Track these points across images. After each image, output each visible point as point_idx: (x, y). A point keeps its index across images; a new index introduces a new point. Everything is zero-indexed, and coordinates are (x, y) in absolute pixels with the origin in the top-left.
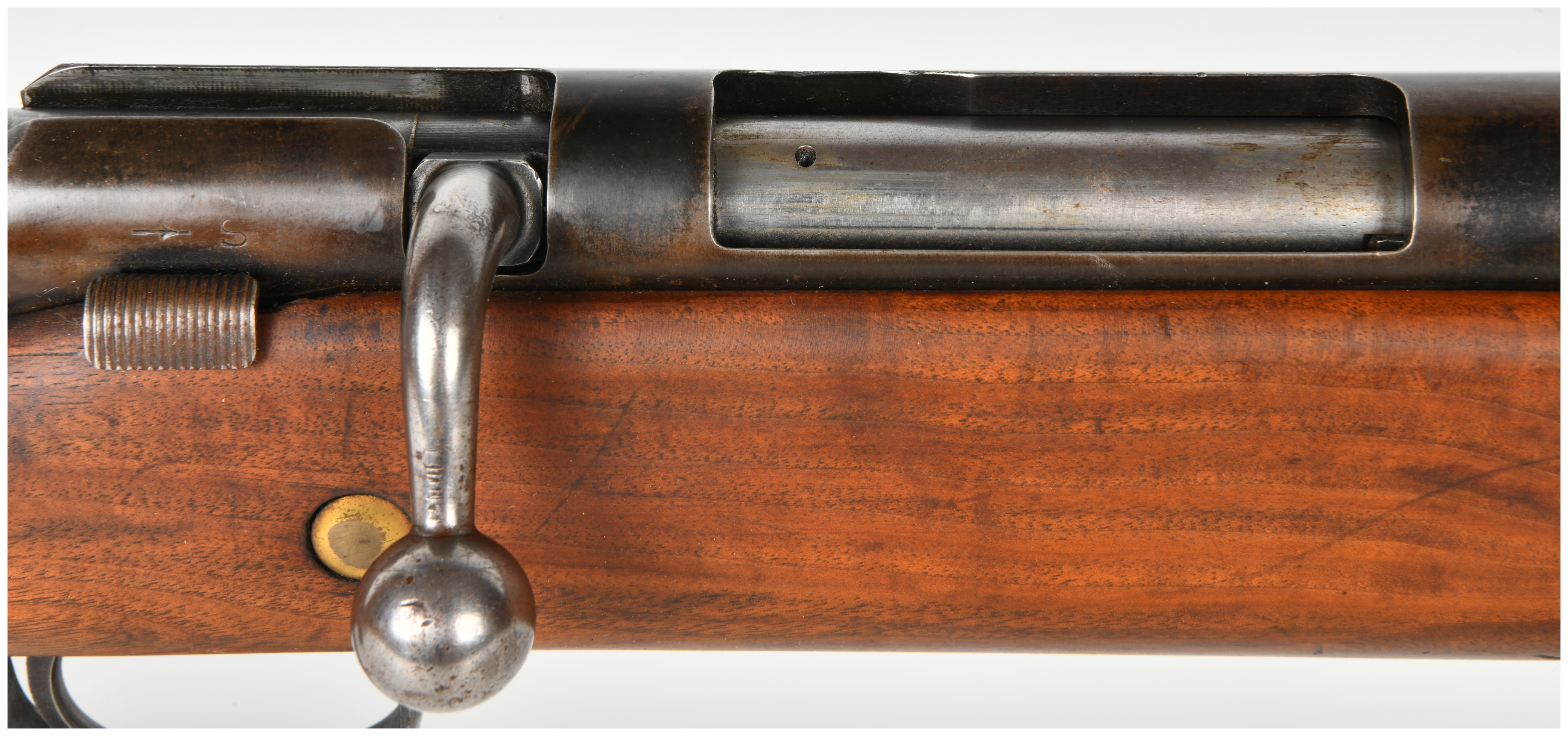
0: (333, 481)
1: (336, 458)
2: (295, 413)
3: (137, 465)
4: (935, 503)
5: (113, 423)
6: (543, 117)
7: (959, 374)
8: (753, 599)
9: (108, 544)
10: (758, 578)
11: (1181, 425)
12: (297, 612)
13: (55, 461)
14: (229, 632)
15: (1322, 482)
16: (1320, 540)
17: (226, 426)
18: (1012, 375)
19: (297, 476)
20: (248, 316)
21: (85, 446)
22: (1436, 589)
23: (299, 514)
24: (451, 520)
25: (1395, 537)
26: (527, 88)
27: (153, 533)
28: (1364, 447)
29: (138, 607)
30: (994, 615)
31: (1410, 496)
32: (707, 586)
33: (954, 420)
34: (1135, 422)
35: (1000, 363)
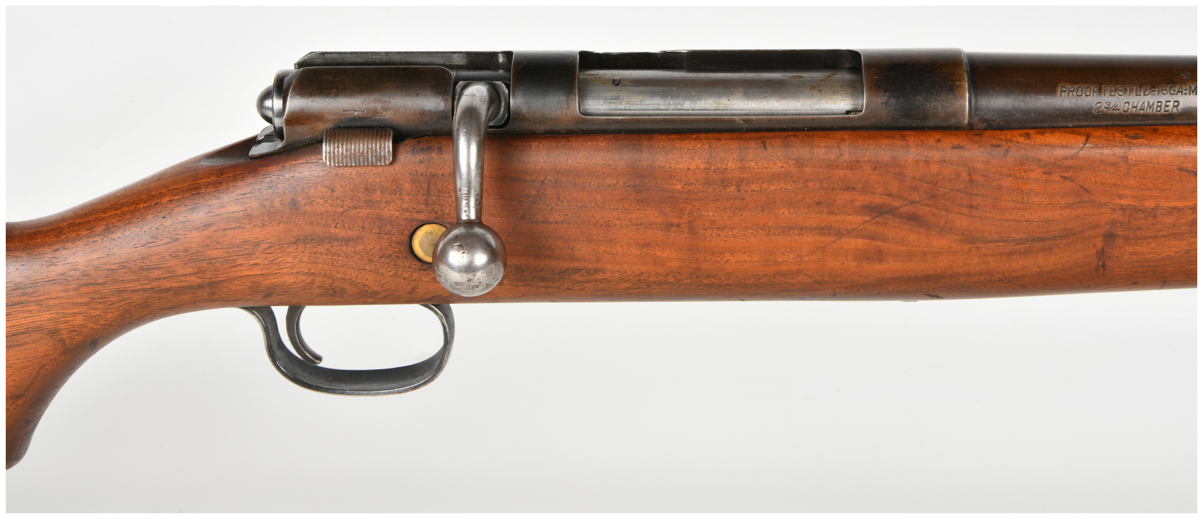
0: (421, 217)
1: (423, 206)
2: (407, 186)
3: (341, 210)
4: (672, 225)
5: (333, 191)
6: (508, 70)
7: (680, 166)
8: (596, 271)
9: (328, 246)
10: (598, 261)
11: (772, 188)
12: (404, 279)
13: (308, 208)
14: (376, 289)
15: (831, 213)
16: (832, 239)
17: (378, 192)
18: (702, 166)
19: (406, 215)
20: (389, 145)
21: (321, 201)
22: (881, 261)
23: (407, 233)
24: (473, 216)
25: (862, 237)
26: (501, 59)
27: (346, 241)
28: (846, 196)
29: (339, 276)
30: (697, 277)
31: (867, 218)
32: (576, 264)
33: (679, 187)
34: (754, 187)
35: (697, 161)
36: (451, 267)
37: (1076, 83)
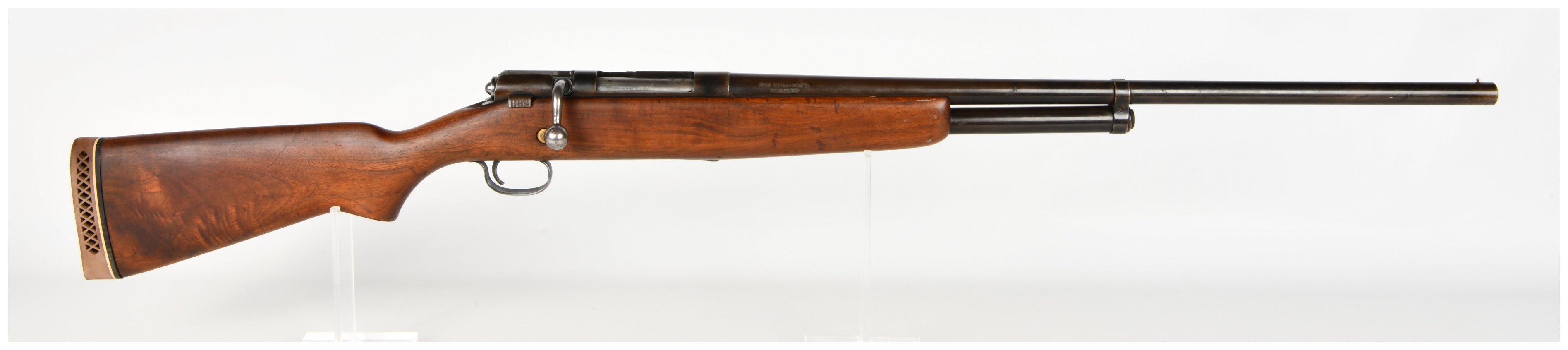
0: (541, 126)
1: (542, 122)
2: (536, 115)
3: (513, 123)
4: (628, 130)
5: (511, 116)
6: (572, 77)
7: (631, 109)
8: (602, 146)
9: (508, 136)
10: (602, 142)
11: (662, 117)
12: (535, 149)
13: (502, 123)
14: (525, 153)
15: (682, 126)
16: (683, 135)
17: (526, 117)
18: (638, 109)
19: (536, 125)
20: (531, 101)
21: (506, 120)
22: (700, 143)
23: (536, 132)
24: (558, 122)
25: (693, 134)
26: (571, 74)
27: (514, 135)
28: (687, 120)
29: (512, 147)
30: (637, 149)
31: (695, 128)
32: (595, 144)
33: (630, 116)
34: (656, 116)
35: (636, 107)
36: (550, 139)
37: (765, 82)
